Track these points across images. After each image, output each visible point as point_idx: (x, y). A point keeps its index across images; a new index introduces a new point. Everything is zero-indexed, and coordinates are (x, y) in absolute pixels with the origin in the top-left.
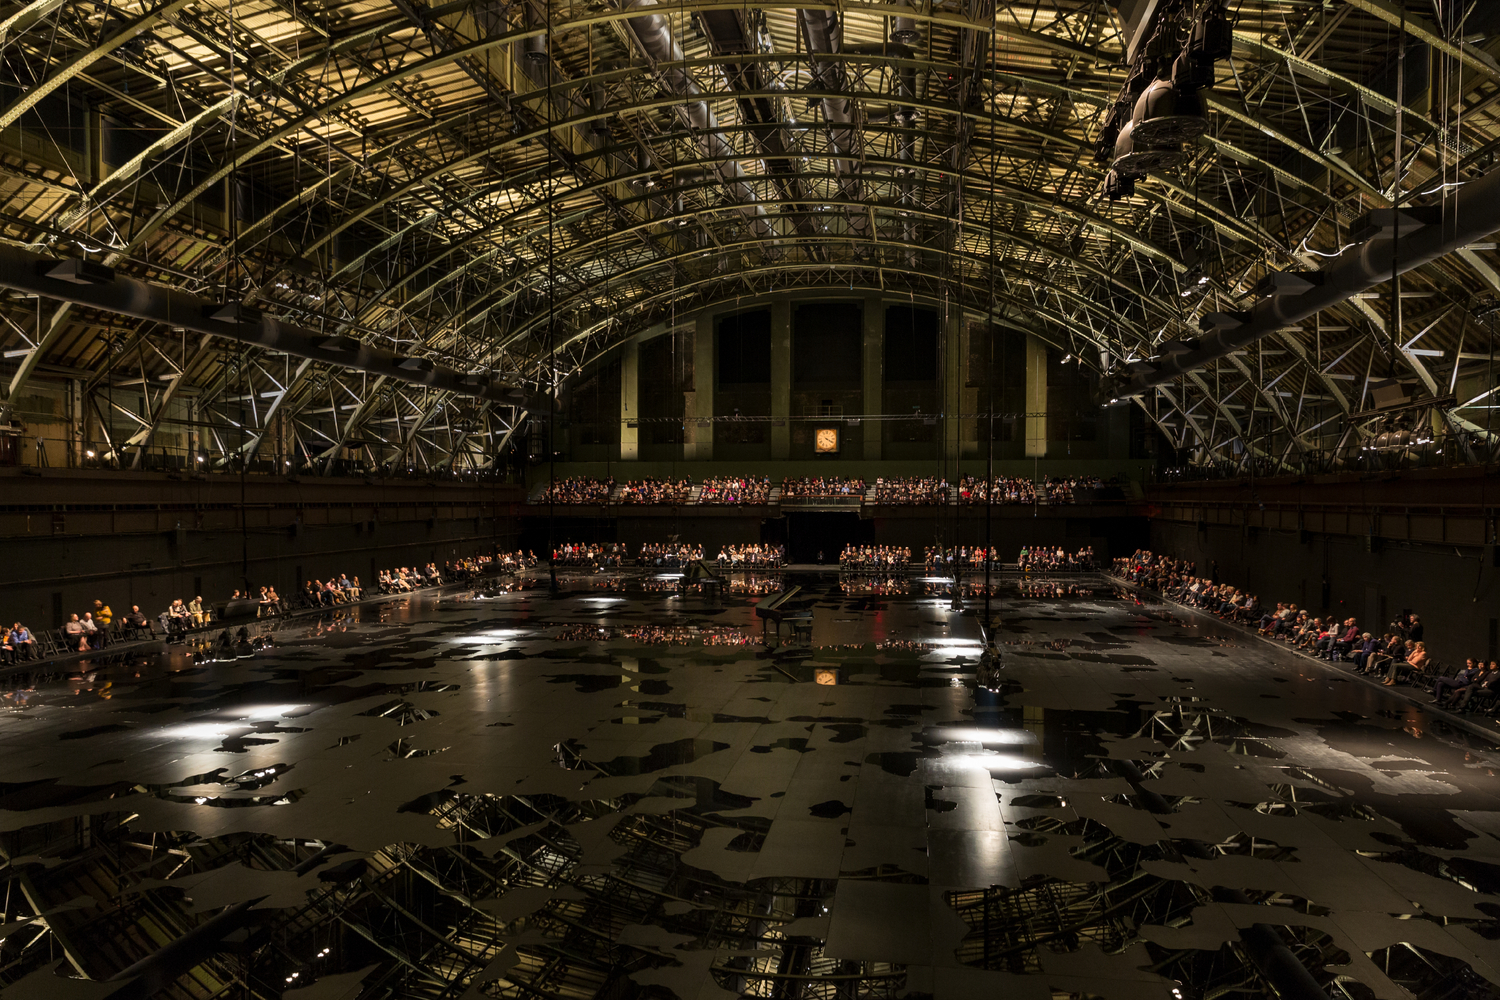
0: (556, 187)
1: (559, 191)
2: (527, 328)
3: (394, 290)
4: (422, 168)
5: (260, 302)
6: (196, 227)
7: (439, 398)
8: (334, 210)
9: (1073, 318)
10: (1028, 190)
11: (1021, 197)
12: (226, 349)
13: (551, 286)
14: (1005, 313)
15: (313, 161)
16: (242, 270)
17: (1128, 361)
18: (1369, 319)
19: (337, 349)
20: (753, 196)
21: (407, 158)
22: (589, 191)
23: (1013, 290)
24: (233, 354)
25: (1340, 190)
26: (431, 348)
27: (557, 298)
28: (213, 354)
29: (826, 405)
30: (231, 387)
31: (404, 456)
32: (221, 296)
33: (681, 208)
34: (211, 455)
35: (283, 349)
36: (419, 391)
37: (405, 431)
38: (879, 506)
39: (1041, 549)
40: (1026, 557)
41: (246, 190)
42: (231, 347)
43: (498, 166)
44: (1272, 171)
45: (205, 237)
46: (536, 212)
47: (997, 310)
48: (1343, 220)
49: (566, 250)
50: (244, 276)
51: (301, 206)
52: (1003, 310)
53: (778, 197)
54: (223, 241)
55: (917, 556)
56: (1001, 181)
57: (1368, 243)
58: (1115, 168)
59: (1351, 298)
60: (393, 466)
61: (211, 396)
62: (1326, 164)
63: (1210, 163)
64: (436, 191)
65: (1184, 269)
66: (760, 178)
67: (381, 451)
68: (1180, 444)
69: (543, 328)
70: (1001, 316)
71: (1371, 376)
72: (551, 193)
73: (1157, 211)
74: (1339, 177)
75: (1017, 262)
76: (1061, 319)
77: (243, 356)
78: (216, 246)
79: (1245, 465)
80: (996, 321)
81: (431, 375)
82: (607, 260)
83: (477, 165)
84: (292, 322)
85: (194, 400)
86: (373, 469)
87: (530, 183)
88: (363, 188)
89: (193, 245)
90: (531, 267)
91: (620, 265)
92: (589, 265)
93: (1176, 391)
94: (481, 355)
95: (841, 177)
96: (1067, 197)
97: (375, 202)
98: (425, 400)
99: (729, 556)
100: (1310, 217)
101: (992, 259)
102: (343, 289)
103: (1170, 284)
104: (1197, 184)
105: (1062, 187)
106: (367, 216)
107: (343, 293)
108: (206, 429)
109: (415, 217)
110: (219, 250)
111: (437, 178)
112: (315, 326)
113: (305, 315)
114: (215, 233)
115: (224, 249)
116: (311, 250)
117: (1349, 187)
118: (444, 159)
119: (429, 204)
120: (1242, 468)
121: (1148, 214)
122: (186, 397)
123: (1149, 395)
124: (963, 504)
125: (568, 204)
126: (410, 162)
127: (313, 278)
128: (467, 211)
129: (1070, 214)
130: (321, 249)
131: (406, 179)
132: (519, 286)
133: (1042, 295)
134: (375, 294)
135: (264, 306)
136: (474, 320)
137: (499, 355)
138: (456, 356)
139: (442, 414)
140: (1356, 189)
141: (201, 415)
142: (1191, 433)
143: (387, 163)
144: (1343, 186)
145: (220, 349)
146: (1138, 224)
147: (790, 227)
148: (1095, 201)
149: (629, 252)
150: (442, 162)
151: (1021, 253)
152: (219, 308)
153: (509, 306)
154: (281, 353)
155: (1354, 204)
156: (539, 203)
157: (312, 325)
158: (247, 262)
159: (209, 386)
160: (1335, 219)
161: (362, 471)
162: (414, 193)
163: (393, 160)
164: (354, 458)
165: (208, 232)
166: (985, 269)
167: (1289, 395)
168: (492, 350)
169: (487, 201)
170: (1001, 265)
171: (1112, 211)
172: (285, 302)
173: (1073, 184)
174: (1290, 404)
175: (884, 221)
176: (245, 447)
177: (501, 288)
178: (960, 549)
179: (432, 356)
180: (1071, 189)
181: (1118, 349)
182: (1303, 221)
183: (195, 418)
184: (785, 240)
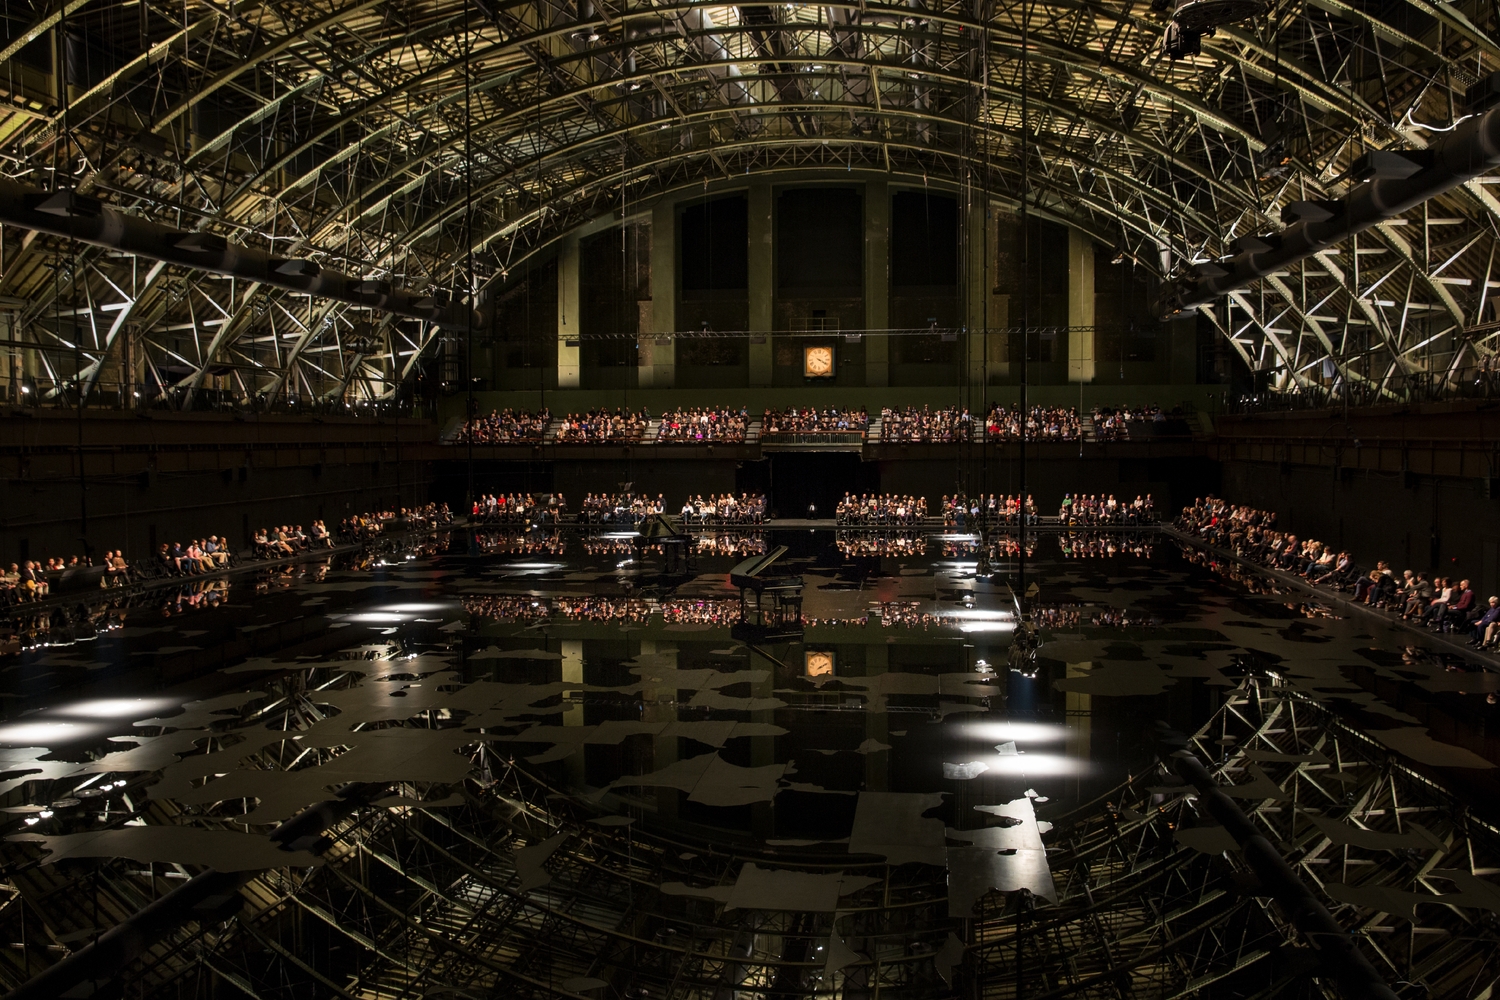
0: (475, 41)
1: (478, 47)
2: (438, 221)
3: (269, 173)
4: (304, 18)
5: (98, 190)
6: (15, 93)
7: (327, 310)
8: (192, 72)
9: (1125, 208)
10: (1069, 47)
11: (1061, 55)
12: (56, 250)
13: (468, 168)
14: (1042, 201)
15: (164, 10)
16: (75, 149)
17: (1194, 261)
18: (1488, 209)
19: (198, 249)
20: (724, 54)
21: (285, 6)
22: (516, 47)
23: (1052, 172)
24: (65, 256)
25: (1454, 48)
26: (316, 247)
27: (475, 182)
28: (39, 256)
29: (818, 316)
30: (64, 298)
31: (283, 384)
32: (48, 182)
33: (633, 69)
34: (39, 384)
35: (130, 250)
36: (302, 302)
37: (284, 352)
38: (884, 445)
39: (1088, 498)
40: (1069, 508)
41: (78, 46)
42: (62, 247)
43: (401, 16)
44: (1369, 25)
45: (26, 106)
46: (449, 73)
47: (1032, 197)
48: (1458, 86)
49: (487, 122)
50: (78, 156)
51: (149, 67)
52: (1039, 197)
53: (756, 54)
54: (50, 111)
55: (935, 508)
56: (1034, 36)
57: (1488, 114)
58: (1176, 19)
59: (1466, 183)
60: (270, 397)
61: (38, 309)
62: (1438, 15)
63: (1294, 14)
64: (323, 48)
65: (1261, 147)
66: (733, 30)
67: (255, 378)
68: (1258, 366)
69: (459, 220)
70: (1037, 205)
71: (1491, 279)
72: (467, 51)
73: (1228, 74)
74: (1453, 31)
75: (1056, 137)
76: (1111, 208)
77: (77, 259)
78: (41, 117)
79: (1338, 391)
80: (1030, 211)
81: (317, 281)
82: (539, 134)
83: (373, 15)
84: (141, 215)
85: (16, 315)
86: (244, 402)
87: (441, 37)
88: (229, 43)
89: (11, 115)
90: (443, 143)
91: (556, 140)
92: (515, 141)
93: (1252, 299)
94: (380, 255)
95: (834, 29)
96: (1118, 56)
97: (245, 62)
98: (309, 313)
99: (697, 510)
100: (1417, 81)
101: (1024, 133)
102: (205, 173)
103: (1246, 166)
104: (1278, 41)
105: (1111, 44)
106: (234, 80)
107: (205, 177)
108: (32, 352)
109: (295, 81)
110: (46, 123)
111: (323, 32)
112: (169, 219)
113: (156, 206)
114: (38, 101)
115: (51, 122)
116: (164, 122)
117: (1466, 44)
118: (332, 6)
119: (313, 64)
120: (1334, 395)
121: (1218, 78)
122: (6, 310)
123: (1220, 305)
124: (993, 441)
125: (489, 64)
126: (288, 11)
127: (167, 159)
128: (361, 73)
129: (1121, 77)
130: (176, 121)
131: (284, 33)
132: (427, 168)
133: (1087, 179)
134: (245, 179)
135: (104, 195)
136: (371, 211)
137: (403, 256)
138: (348, 257)
139: (331, 331)
140: (1474, 46)
141: (25, 333)
142: (1271, 352)
143: (258, 12)
144: (1457, 43)
145: (49, 249)
146: (1205, 90)
147: (772, 92)
148: (1151, 61)
149: (567, 123)
150: (330, 11)
151: (1060, 126)
152: (47, 196)
153: (415, 192)
154: (126, 255)
155: (1471, 65)
156: (453, 62)
157: (165, 218)
158: (82, 139)
159: (35, 297)
160: (1447, 84)
161: (230, 404)
162: (294, 51)
163: (267, 8)
164: (221, 387)
165: (30, 99)
166: (1016, 145)
167: (1391, 304)
168: (394, 249)
169: (387, 59)
170: (1036, 140)
171: (1173, 73)
172: (131, 189)
173: (1125, 40)
174: (1393, 315)
175: (890, 84)
176: (83, 374)
177: (405, 170)
178: (987, 498)
179: (318, 257)
180: (1123, 45)
181: (1182, 247)
182: (1408, 87)
183: (18, 338)
184: (766, 109)
